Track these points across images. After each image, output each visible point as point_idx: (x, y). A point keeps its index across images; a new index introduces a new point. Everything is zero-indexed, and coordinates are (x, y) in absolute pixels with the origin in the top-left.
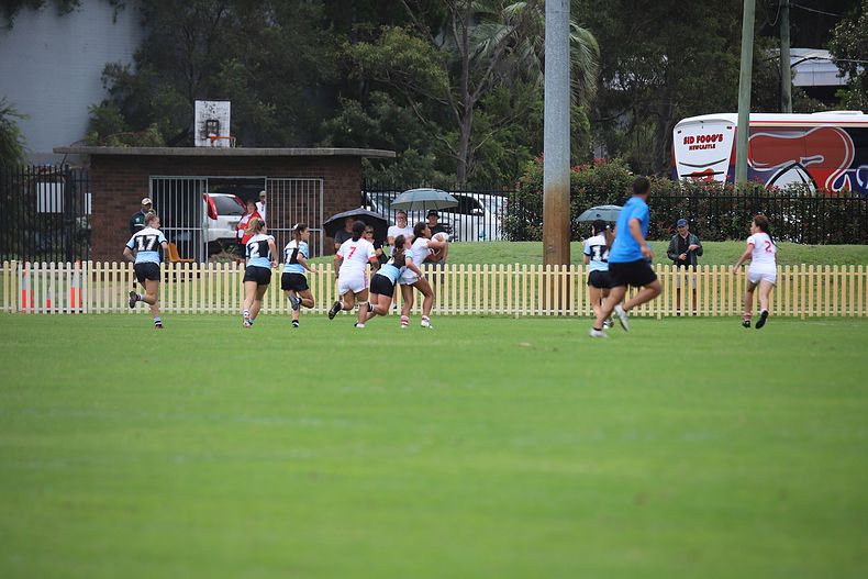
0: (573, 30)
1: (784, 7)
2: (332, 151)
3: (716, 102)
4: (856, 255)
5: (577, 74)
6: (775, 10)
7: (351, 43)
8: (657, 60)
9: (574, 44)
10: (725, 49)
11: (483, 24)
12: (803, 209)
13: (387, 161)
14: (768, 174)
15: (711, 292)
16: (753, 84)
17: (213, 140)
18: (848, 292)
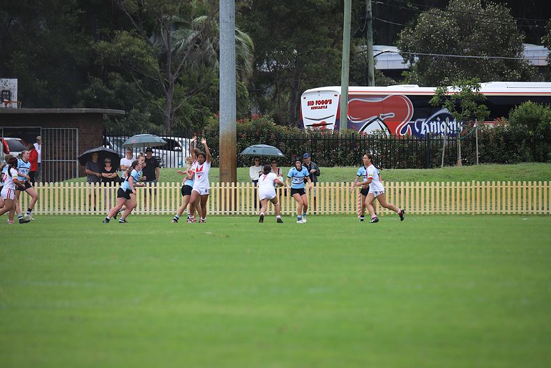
0: (237, 33)
1: (369, 19)
2: (84, 110)
3: (328, 79)
4: (415, 175)
5: (240, 61)
6: (363, 21)
7: (96, 41)
8: (290, 53)
9: (238, 43)
10: (333, 46)
11: (181, 30)
12: (382, 146)
13: (119, 117)
14: (360, 125)
15: (325, 199)
16: (350, 68)
17: (6, 103)
18: (410, 199)
